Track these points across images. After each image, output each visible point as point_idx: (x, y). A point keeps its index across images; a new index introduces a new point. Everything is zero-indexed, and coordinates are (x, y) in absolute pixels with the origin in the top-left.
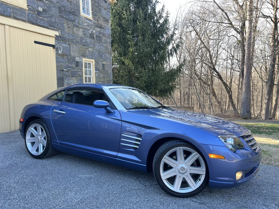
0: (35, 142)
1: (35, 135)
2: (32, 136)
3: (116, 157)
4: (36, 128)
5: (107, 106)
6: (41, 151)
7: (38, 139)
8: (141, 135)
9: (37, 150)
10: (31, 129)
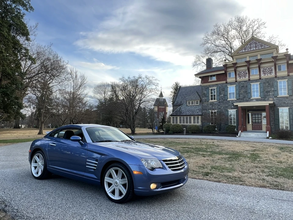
0: (37, 167)
1: (38, 161)
2: (36, 162)
3: (83, 176)
4: (38, 157)
5: (80, 140)
6: (40, 174)
7: (39, 165)
8: (97, 160)
9: (37, 173)
10: (36, 157)
